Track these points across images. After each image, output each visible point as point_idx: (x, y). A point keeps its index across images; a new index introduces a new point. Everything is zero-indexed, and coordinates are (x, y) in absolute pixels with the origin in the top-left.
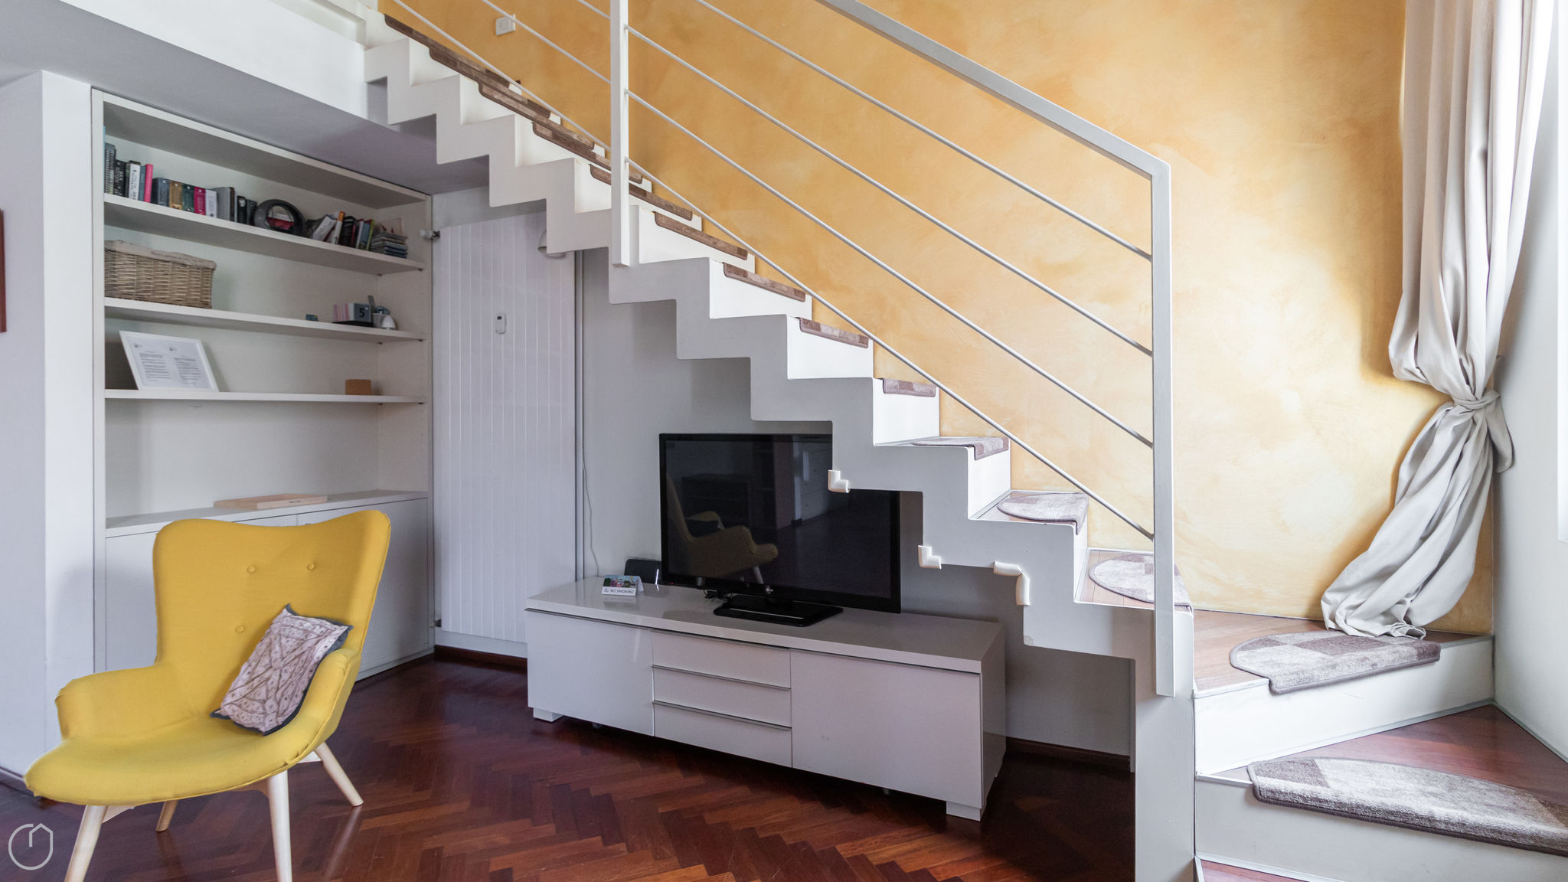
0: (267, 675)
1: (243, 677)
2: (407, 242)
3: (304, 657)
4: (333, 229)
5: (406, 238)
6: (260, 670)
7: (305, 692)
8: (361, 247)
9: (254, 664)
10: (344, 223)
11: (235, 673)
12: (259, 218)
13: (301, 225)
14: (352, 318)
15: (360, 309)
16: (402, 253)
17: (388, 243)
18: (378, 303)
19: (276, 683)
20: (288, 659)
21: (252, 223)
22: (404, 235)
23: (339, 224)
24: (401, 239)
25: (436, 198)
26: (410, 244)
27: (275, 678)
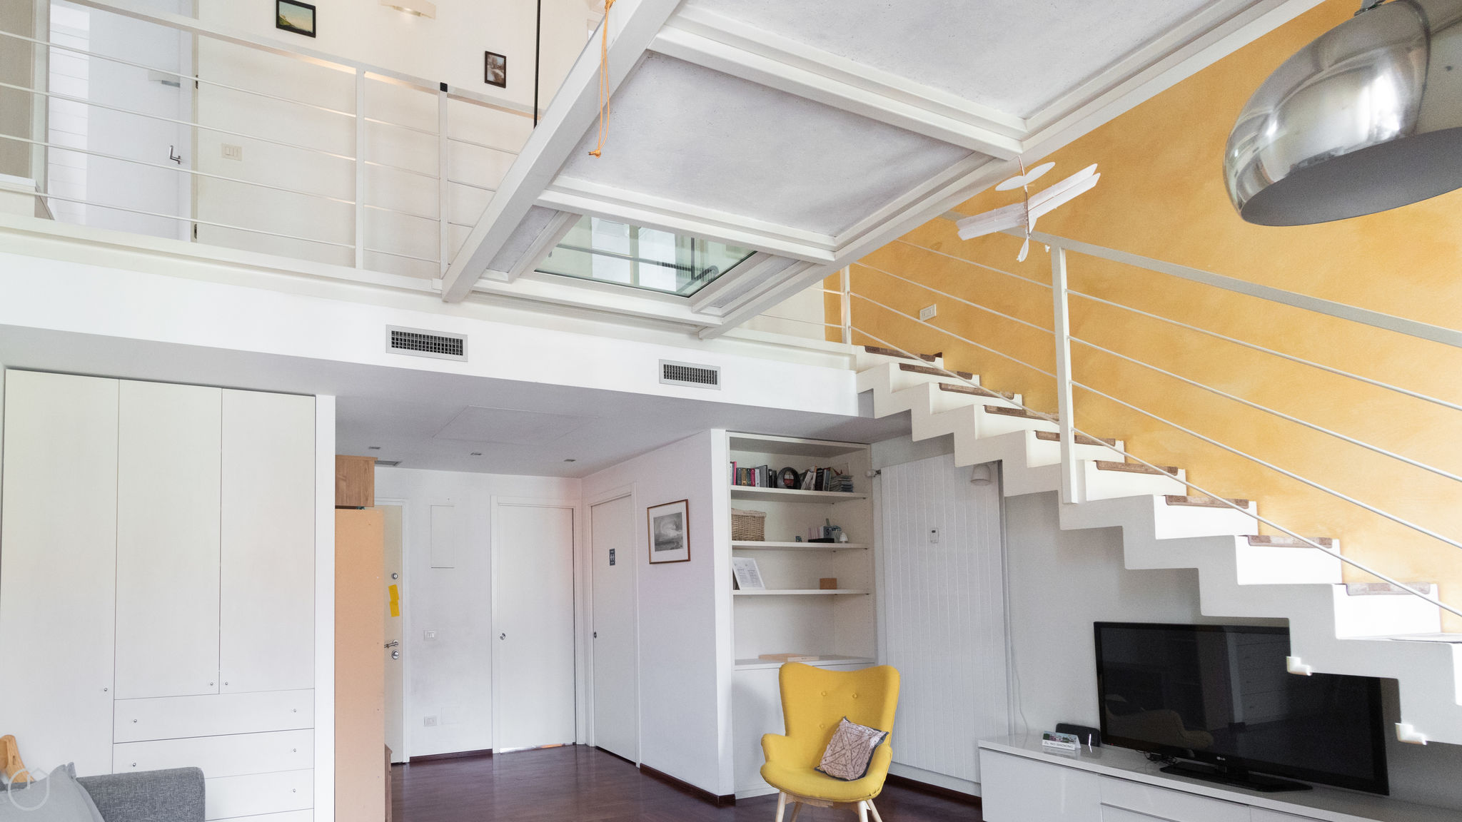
0: (843, 752)
1: (828, 752)
2: (853, 479)
3: (864, 745)
4: (812, 479)
5: (852, 476)
6: (838, 749)
7: (868, 764)
8: (826, 490)
9: (833, 746)
10: (817, 473)
11: (823, 750)
12: (780, 482)
13: (796, 483)
14: (822, 536)
15: (827, 530)
16: (848, 488)
17: (843, 483)
18: (832, 524)
19: (850, 757)
20: (854, 745)
21: (776, 486)
22: (850, 475)
23: (815, 474)
24: (848, 478)
25: (874, 446)
26: (855, 481)
27: (849, 754)
